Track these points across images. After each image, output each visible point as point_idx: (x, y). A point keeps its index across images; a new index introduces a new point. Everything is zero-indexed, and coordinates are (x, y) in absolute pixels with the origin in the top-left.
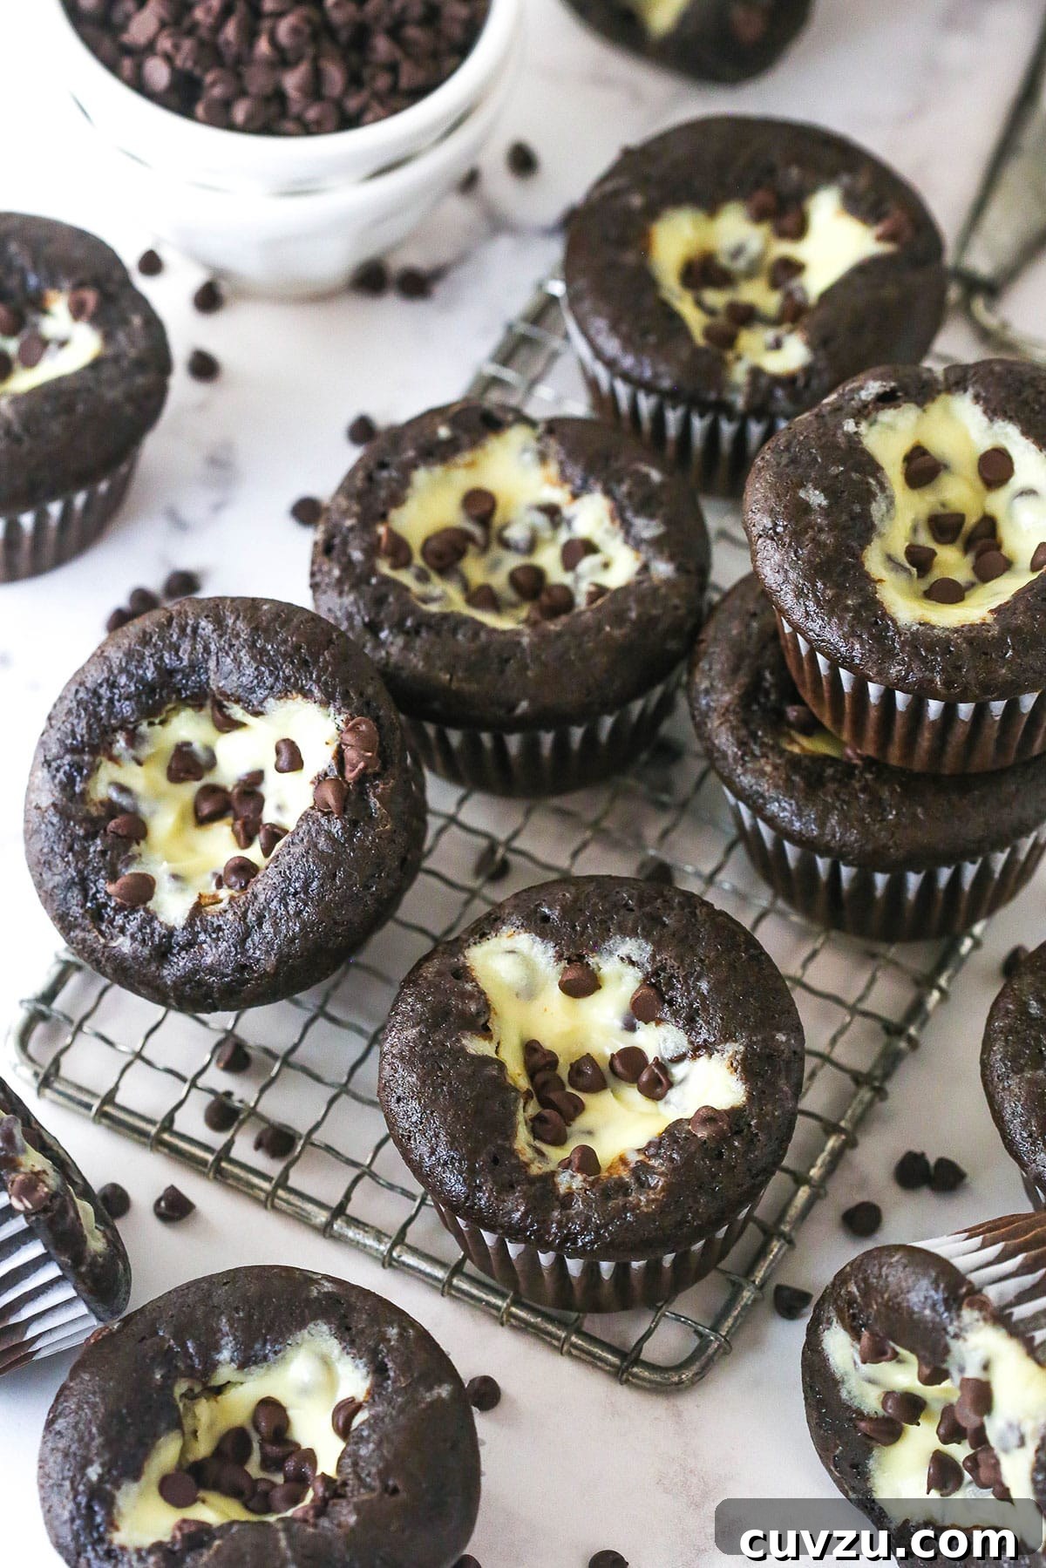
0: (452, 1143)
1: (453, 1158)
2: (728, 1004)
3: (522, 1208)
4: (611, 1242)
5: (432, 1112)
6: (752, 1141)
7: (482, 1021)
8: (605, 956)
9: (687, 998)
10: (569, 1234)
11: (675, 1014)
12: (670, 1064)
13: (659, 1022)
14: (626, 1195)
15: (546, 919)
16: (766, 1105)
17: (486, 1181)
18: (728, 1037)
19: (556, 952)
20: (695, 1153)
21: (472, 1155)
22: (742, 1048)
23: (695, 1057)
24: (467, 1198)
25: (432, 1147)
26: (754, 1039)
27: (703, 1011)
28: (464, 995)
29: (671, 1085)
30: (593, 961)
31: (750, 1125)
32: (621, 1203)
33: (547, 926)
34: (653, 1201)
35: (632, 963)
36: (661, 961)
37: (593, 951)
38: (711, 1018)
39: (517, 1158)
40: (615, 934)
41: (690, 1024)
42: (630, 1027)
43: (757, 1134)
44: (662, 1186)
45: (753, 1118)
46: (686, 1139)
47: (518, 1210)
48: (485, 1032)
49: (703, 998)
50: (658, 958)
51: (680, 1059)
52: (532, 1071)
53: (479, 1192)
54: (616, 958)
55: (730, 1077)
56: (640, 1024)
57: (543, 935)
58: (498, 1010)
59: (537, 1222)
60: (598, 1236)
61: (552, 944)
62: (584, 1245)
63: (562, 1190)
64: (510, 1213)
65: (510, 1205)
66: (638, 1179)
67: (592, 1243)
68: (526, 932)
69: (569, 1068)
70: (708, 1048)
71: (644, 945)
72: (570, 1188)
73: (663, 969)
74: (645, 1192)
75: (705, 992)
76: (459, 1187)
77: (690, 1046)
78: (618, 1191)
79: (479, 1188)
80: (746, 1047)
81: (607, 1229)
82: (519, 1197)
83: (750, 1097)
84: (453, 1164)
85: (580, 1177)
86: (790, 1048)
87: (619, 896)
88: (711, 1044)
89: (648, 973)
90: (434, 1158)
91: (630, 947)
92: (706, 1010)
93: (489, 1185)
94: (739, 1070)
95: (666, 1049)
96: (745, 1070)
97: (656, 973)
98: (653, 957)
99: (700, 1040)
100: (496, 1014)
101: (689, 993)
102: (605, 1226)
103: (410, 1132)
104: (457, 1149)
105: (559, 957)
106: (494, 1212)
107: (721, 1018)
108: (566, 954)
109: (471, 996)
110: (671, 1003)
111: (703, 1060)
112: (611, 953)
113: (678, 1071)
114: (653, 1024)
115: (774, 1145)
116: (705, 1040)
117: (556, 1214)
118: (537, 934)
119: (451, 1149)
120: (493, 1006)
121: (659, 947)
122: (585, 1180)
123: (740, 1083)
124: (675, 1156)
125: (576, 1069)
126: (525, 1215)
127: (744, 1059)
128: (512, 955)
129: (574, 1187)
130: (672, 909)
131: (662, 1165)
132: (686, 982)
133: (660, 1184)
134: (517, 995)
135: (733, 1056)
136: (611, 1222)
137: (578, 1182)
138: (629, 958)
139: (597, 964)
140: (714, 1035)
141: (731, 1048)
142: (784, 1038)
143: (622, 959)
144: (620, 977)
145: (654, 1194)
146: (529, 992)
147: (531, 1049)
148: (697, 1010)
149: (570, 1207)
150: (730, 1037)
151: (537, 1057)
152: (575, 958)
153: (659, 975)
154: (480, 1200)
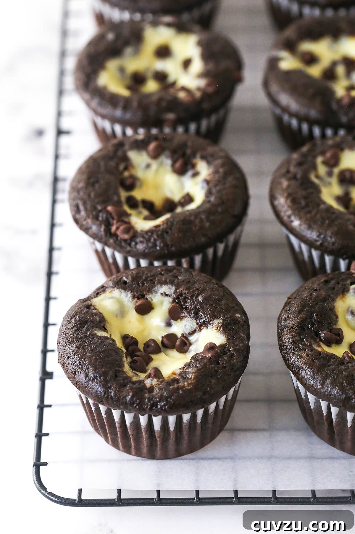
0: (95, 370)
1: (97, 376)
2: (212, 305)
3: (131, 394)
4: (174, 404)
5: (84, 359)
6: (232, 357)
7: (102, 325)
8: (154, 294)
9: (193, 305)
10: (154, 403)
11: (189, 313)
12: (189, 335)
13: (182, 318)
14: (178, 383)
15: (125, 283)
16: (235, 342)
17: (113, 384)
18: (214, 317)
19: (132, 295)
20: (207, 363)
21: (105, 374)
22: (221, 321)
23: (200, 330)
24: (105, 393)
25: (86, 374)
26: (226, 316)
27: (202, 309)
28: (93, 315)
29: (190, 344)
30: (149, 297)
31: (230, 351)
32: (176, 386)
33: (127, 285)
34: (191, 384)
35: (167, 295)
36: (179, 292)
37: (148, 292)
38: (206, 311)
39: (126, 374)
40: (157, 284)
41: (196, 316)
42: (169, 325)
43: (233, 354)
44: (194, 377)
45: (231, 347)
46: (202, 358)
47: (129, 395)
48: (105, 329)
49: (201, 304)
50: (178, 291)
51: (193, 333)
52: (127, 346)
53: (110, 389)
54: (159, 294)
55: (218, 334)
56: (173, 322)
57: (125, 289)
58: (109, 322)
59: (138, 399)
60: (167, 402)
61: (129, 292)
62: (161, 407)
63: (148, 386)
64: (125, 397)
65: (124, 393)
66: (182, 377)
67: (165, 405)
68: (117, 289)
69: (143, 345)
70: (205, 324)
71: (171, 287)
72: (152, 385)
73: (181, 295)
74: (186, 381)
75: (201, 301)
76: (100, 389)
77: (197, 326)
78: (174, 383)
79: (110, 388)
80: (223, 320)
81: (171, 398)
82: (129, 389)
83: (228, 339)
84: (97, 379)
85: (155, 380)
86: (242, 320)
87: (157, 271)
88: (207, 322)
89: (174, 298)
90: (88, 378)
91: (165, 289)
92: (203, 308)
93: (115, 385)
94: (221, 329)
95: (187, 329)
96: (223, 329)
97: (178, 298)
98: (176, 290)
99: (201, 321)
100: (108, 322)
101: (194, 303)
102: (170, 397)
103: (75, 369)
104: (98, 372)
105: (134, 297)
106: (118, 397)
107: (210, 310)
108: (136, 295)
109: (96, 314)
110: (186, 308)
111: (204, 331)
112: (156, 292)
113: (192, 338)
114: (179, 320)
115: (242, 358)
116: (204, 321)
117: (147, 395)
118: (122, 289)
119: (95, 373)
120: (106, 319)
121: (178, 286)
122: (158, 381)
123: (222, 335)
124: (198, 365)
125: (147, 345)
126: (133, 397)
127: (223, 325)
128: (112, 299)
129: (153, 384)
130: (182, 273)
131: (193, 370)
132: (192, 299)
133: (193, 376)
134: (117, 316)
135: (218, 325)
136: (173, 395)
137: (155, 382)
138: (165, 293)
139: (151, 298)
140: (208, 318)
141: (216, 322)
142: (239, 316)
143: (162, 294)
144: (162, 303)
145: (191, 381)
146: (122, 313)
147: (125, 338)
148: (198, 310)
149: (153, 392)
150: (215, 317)
151: (128, 340)
152: (140, 297)
153: (179, 298)
154: (111, 393)
